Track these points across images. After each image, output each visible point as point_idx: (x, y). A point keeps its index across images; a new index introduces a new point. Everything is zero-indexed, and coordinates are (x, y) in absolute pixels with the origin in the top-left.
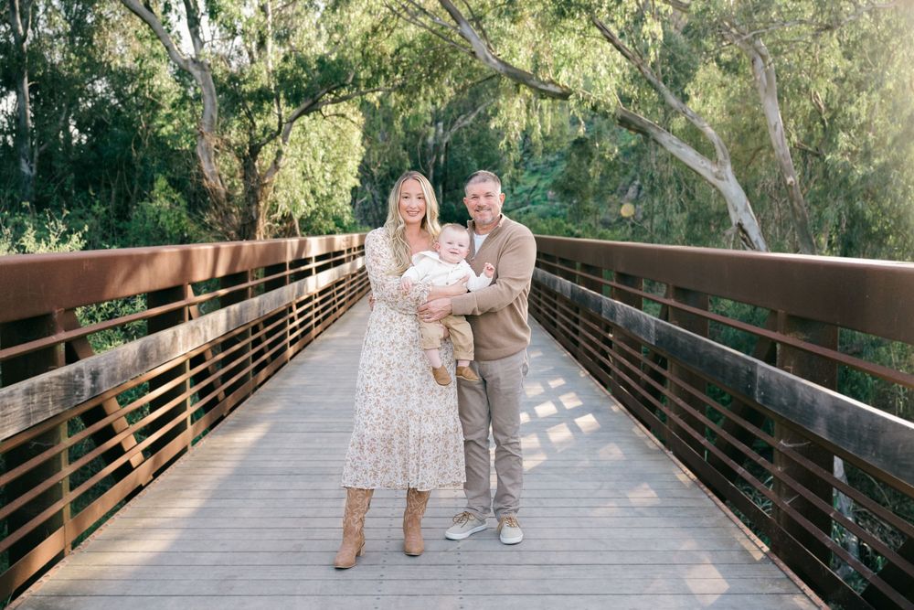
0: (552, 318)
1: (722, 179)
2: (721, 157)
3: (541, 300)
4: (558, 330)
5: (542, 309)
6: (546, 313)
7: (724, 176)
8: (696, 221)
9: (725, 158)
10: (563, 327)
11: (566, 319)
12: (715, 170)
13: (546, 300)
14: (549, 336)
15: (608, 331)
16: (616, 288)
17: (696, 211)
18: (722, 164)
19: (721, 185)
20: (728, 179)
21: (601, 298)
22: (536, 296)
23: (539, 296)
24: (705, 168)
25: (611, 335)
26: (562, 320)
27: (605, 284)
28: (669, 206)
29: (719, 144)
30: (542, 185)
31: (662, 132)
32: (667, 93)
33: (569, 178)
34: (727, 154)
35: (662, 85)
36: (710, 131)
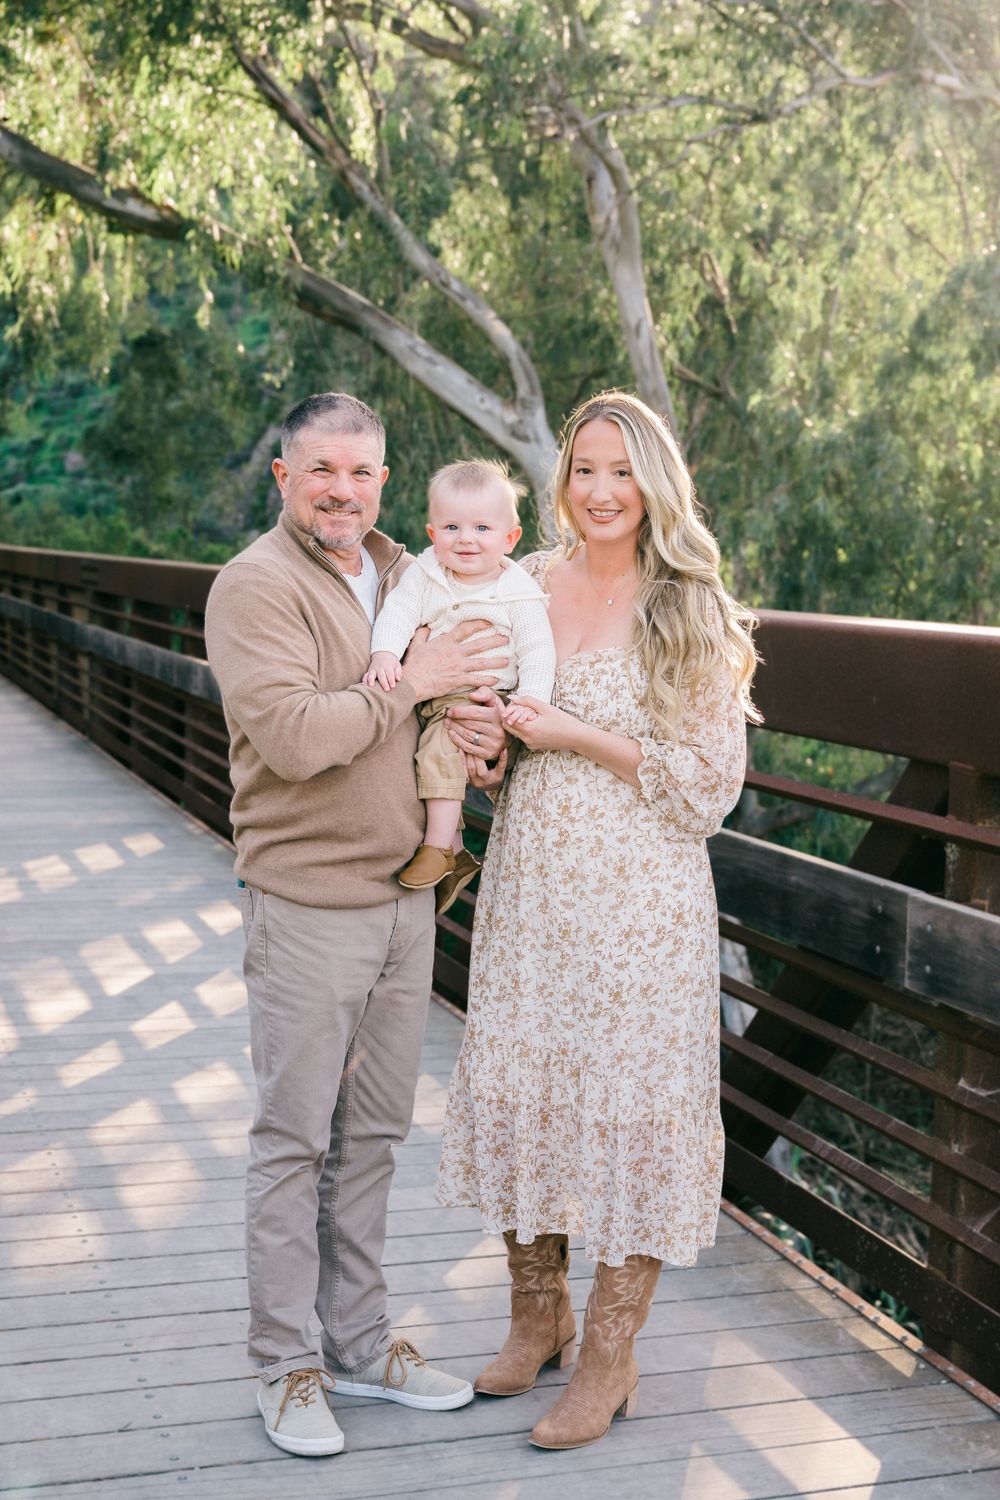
0: (171, 756)
1: (525, 439)
2: (523, 390)
3: (132, 712)
4: (187, 785)
5: (135, 733)
6: (151, 744)
7: (529, 432)
9: (533, 392)
12: (511, 417)
13: (145, 710)
18: (526, 406)
19: (520, 451)
20: (537, 440)
22: (114, 703)
23: (126, 700)
24: (489, 413)
29: (520, 361)
30: (52, 439)
31: (393, 326)
32: (406, 237)
33: (124, 424)
34: (537, 382)
35: (396, 220)
36: (500, 331)
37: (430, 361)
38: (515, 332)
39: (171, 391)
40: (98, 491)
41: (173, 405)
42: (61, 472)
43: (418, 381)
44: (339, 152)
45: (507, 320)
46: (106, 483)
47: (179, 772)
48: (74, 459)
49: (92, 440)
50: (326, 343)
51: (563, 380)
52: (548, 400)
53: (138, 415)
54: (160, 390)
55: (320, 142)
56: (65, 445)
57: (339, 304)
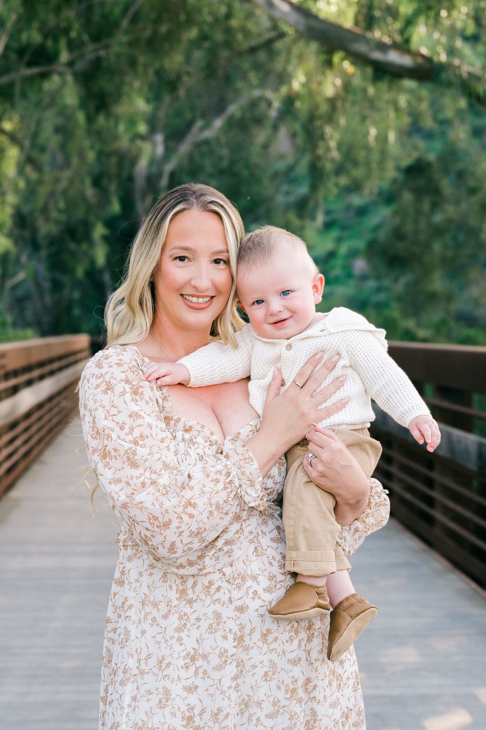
0: (423, 506)
4: (437, 531)
10: (452, 525)
11: (459, 509)
13: (404, 468)
14: (414, 543)
26: (447, 511)
30: (343, 249)
33: (398, 234)
39: (435, 206)
40: (379, 290)
41: (438, 218)
42: (350, 275)
46: (386, 282)
47: (430, 520)
48: (360, 265)
49: (374, 250)
53: (409, 227)
54: (426, 206)
56: (353, 254)
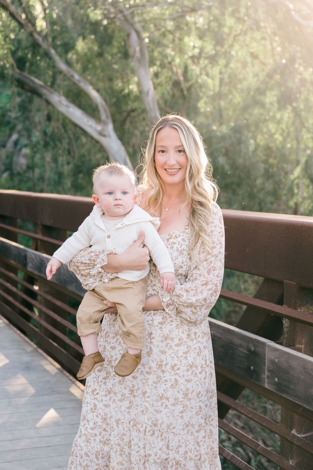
1: (104, 136)
2: (103, 116)
7: (106, 133)
8: (80, 172)
9: (107, 117)
12: (99, 128)
15: (33, 284)
16: (42, 241)
17: (79, 163)
18: (105, 123)
19: (104, 141)
20: (110, 136)
21: (25, 251)
24: (90, 126)
25: (36, 288)
27: (20, 233)
28: (60, 159)
29: (103, 106)
31: (51, 93)
32: (57, 58)
34: (109, 114)
35: (53, 52)
36: (94, 94)
37: (67, 106)
38: (101, 95)
43: (63, 114)
44: (30, 25)
45: (98, 91)
50: (31, 101)
51: (120, 113)
52: (114, 121)
55: (23, 22)
57: (31, 84)
